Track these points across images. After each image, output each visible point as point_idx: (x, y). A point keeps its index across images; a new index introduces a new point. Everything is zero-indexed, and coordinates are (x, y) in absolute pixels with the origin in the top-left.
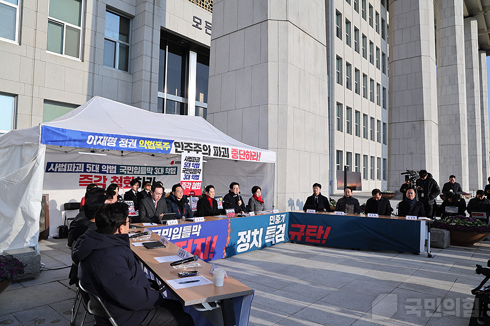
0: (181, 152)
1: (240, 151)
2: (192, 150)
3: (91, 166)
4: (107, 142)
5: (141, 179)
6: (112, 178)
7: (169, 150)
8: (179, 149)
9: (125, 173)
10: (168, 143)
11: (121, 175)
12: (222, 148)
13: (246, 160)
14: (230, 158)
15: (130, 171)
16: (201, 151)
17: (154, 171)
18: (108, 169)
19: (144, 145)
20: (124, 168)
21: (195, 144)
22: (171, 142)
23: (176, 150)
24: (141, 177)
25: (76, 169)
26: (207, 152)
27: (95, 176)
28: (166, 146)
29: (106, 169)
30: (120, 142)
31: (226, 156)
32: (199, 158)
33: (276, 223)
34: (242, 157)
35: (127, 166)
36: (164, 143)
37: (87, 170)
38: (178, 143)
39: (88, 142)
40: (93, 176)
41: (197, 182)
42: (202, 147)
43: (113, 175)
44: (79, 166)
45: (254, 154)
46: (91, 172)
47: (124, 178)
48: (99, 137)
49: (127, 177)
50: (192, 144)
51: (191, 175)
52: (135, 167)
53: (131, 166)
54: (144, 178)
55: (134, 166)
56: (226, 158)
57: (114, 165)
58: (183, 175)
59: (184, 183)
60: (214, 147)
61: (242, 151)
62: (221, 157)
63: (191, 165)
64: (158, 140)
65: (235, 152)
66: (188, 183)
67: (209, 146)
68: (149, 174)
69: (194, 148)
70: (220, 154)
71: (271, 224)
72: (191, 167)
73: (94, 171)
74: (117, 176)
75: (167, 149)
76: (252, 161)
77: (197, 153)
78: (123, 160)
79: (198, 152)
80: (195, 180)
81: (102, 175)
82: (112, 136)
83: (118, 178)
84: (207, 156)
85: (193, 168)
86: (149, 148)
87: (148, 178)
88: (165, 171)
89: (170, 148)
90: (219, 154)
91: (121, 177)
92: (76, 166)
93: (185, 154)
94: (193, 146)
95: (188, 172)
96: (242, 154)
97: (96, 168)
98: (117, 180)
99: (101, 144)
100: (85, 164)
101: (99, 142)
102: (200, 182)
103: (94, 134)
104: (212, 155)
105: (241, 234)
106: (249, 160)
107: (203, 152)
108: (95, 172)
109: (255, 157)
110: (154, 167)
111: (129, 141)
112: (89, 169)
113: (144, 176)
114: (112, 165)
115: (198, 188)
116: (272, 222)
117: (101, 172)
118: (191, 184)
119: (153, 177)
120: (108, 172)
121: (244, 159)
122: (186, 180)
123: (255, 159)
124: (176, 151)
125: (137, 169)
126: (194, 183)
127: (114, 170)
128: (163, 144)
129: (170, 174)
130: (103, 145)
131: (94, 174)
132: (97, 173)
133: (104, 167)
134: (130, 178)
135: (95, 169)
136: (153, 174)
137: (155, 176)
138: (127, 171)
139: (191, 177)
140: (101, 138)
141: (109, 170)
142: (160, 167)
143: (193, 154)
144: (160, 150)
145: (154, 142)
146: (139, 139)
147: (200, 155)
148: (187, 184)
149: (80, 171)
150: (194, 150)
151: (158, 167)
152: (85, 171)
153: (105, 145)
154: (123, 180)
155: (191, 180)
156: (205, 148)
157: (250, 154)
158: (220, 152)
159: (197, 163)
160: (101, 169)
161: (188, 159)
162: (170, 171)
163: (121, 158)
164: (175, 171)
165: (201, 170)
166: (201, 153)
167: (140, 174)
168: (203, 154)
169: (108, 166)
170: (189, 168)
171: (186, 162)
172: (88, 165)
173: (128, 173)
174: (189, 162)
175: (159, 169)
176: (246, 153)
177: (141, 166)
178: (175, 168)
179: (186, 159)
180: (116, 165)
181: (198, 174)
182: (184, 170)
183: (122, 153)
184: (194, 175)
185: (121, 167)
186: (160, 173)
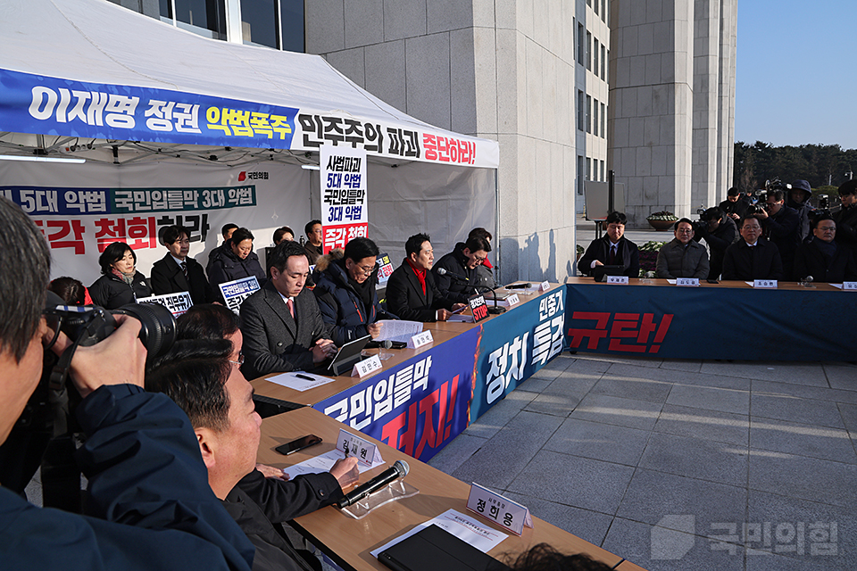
0: (317, 144)
1: (440, 139)
2: (341, 139)
3: (34, 196)
4: (105, 113)
5: (171, 221)
6: (97, 224)
7: (289, 138)
8: (313, 137)
9: (131, 209)
10: (284, 118)
11: (120, 216)
12: (406, 133)
13: (451, 162)
14: (422, 158)
15: (143, 204)
16: (362, 141)
17: (201, 199)
18: (82, 201)
19: (219, 123)
20: (126, 196)
21: (347, 122)
22: (289, 113)
23: (306, 137)
24: (172, 216)
26: (375, 143)
27: (51, 224)
28: (280, 127)
29: (78, 202)
30: (148, 113)
31: (413, 154)
32: (358, 160)
33: (550, 315)
34: (444, 154)
35: (133, 190)
36: (273, 117)
38: (309, 117)
39: (34, 112)
40: (45, 224)
41: (359, 225)
42: (362, 129)
43: (98, 218)
45: (464, 147)
46: (35, 213)
47: (130, 223)
48: (76, 93)
49: (137, 220)
50: (340, 121)
51: (345, 206)
52: (154, 193)
53: (144, 190)
54: (179, 218)
55: (152, 190)
56: (415, 158)
57: (99, 190)
58: (325, 208)
59: (330, 232)
60: (389, 130)
61: (443, 139)
62: (404, 157)
63: (343, 180)
64: (257, 107)
65: (430, 143)
66: (340, 230)
67: (378, 127)
68: (191, 208)
69: (347, 131)
70: (402, 149)
72: (344, 187)
73: (46, 208)
74: (110, 217)
75: (283, 137)
76: (461, 164)
77: (354, 146)
78: (120, 175)
79: (355, 141)
80: (353, 221)
81: (68, 218)
82: (120, 90)
83: (112, 223)
84: (375, 153)
85: (347, 188)
86: (237, 133)
87: (188, 219)
88: (227, 198)
89: (289, 131)
90: (399, 149)
91: (121, 221)
93: (327, 151)
94: (344, 126)
95: (337, 200)
96: (443, 149)
97: (49, 200)
98: (111, 228)
99: (83, 117)
100: (16, 191)
101: (77, 112)
102: (363, 225)
103: (56, 84)
104: (386, 152)
105: (494, 356)
106: (456, 163)
107: (367, 142)
108: (47, 213)
109: (465, 156)
110: (200, 190)
111: (176, 109)
112: (27, 204)
113: (179, 213)
114: (92, 190)
116: (544, 313)
117: (63, 209)
118: (345, 233)
119: (200, 213)
120: (83, 210)
121: (448, 160)
122: (334, 223)
123: (466, 160)
124: (306, 142)
125: (159, 198)
126: (351, 229)
127: (99, 202)
128: (271, 122)
129: (240, 205)
130: (91, 123)
131: (45, 218)
132: (54, 213)
133: (71, 197)
134: (144, 222)
135: (45, 203)
136: (201, 207)
137: (205, 212)
138: (134, 203)
139: (344, 214)
140: (82, 96)
141: (86, 204)
142: (216, 189)
143: (344, 150)
144: (265, 138)
145: (247, 113)
146: (205, 102)
147: (360, 151)
148: (337, 234)
150: (348, 139)
151: (210, 189)
153: (100, 123)
154: (128, 228)
155: (346, 221)
156: (371, 134)
157: (457, 147)
158: (402, 141)
159: (356, 173)
160: (62, 202)
161: (335, 163)
162: (238, 196)
163: (114, 170)
164: (250, 195)
165: (364, 194)
166: (363, 145)
167: (169, 210)
168: (367, 147)
169: (81, 193)
170: (339, 189)
171: (330, 171)
172: (23, 193)
173: (138, 207)
174: (337, 172)
175: (213, 192)
176: (451, 146)
177: (167, 189)
178: (250, 189)
179: (330, 164)
180: (102, 190)
181: (358, 204)
182: (329, 194)
183: (116, 155)
184: (350, 206)
185: (117, 193)
186: (217, 204)
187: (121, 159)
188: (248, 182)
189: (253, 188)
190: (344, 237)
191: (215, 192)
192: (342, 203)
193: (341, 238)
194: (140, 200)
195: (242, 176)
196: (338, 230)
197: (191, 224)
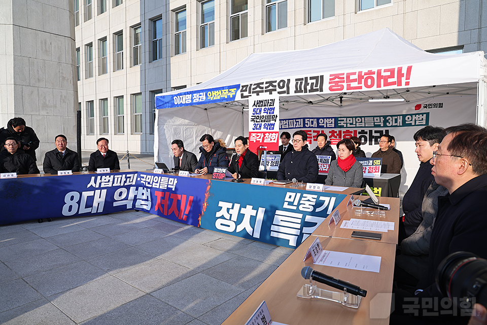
0: (247, 97)
1: (349, 75)
2: (262, 92)
3: (309, 121)
4: (186, 100)
5: (366, 133)
6: (330, 132)
7: (234, 97)
8: (246, 94)
9: (345, 126)
10: (236, 89)
11: (339, 129)
12: (311, 78)
13: (364, 89)
14: (326, 91)
15: (351, 124)
16: (275, 90)
17: (386, 121)
18: (325, 123)
19: (212, 96)
20: (343, 120)
21: (266, 83)
22: (237, 87)
23: (242, 95)
24: (367, 130)
25: (296, 125)
26: (285, 89)
27: (314, 132)
28: (232, 92)
29: (323, 123)
30: (194, 98)
31: (317, 90)
32: (273, 100)
34: (353, 84)
35: (347, 117)
36: (230, 90)
37: (306, 125)
38: (247, 86)
40: (312, 131)
41: (272, 133)
42: (276, 84)
43: (331, 130)
44: (298, 122)
45: (389, 74)
46: (309, 127)
47: (344, 132)
49: (348, 131)
50: (263, 83)
51: (263, 123)
52: (357, 119)
53: (352, 117)
54: (371, 132)
55: (356, 117)
56: (318, 93)
57: (332, 118)
58: (251, 125)
59: (254, 135)
60: (296, 80)
61: (355, 74)
62: (308, 93)
63: (263, 111)
64: (223, 88)
65: (337, 80)
66: (260, 134)
67: (289, 80)
68: (379, 126)
69: (266, 88)
70: (305, 89)
71: (286, 206)
72: (262, 114)
74: (335, 130)
75: (231, 97)
76: (383, 88)
77: (271, 93)
78: (340, 111)
79: (271, 92)
80: (268, 131)
81: (320, 130)
82: (188, 93)
83: (336, 132)
84: (285, 95)
85: (265, 114)
87: (376, 132)
88: (404, 121)
89: (234, 94)
90: (303, 89)
91: (340, 132)
92: (296, 122)
93: (254, 98)
94: (264, 86)
95: (258, 120)
96: (354, 80)
97: (314, 123)
98: (335, 134)
100: (304, 119)
101: (181, 101)
102: (276, 133)
103: (177, 95)
104: (292, 92)
105: (224, 205)
106: (375, 88)
107: (278, 90)
108: (312, 127)
109: (390, 80)
110: (385, 117)
111: (199, 95)
113: (371, 129)
114: (329, 118)
115: (273, 141)
116: (290, 204)
117: (319, 127)
118: (262, 136)
119: (384, 129)
120: (325, 126)
121: (361, 88)
122: (255, 131)
123: (394, 83)
124: (242, 96)
125: (360, 121)
126: (267, 134)
127: (332, 123)
128: (229, 91)
129: (415, 125)
131: (312, 129)
132: (315, 127)
133: (321, 121)
134: (351, 132)
135: (312, 123)
136: (385, 126)
137: (387, 129)
138: (347, 123)
139: (263, 127)
140: (181, 97)
141: (327, 124)
143: (264, 96)
144: (224, 99)
145: (220, 91)
146: (207, 91)
147: (275, 96)
148: (258, 136)
149: (300, 126)
150: (266, 91)
151: (392, 116)
152: (304, 127)
153: (185, 103)
154: (343, 135)
155: (263, 130)
156: (282, 85)
157: (375, 76)
158: (307, 85)
159: (271, 107)
160: (318, 123)
161: (257, 103)
162: (414, 120)
163: (339, 109)
164: (425, 118)
165: (277, 117)
166: (276, 92)
167: (365, 127)
168: (279, 93)
169: (325, 119)
170: (260, 115)
171: (254, 107)
172: (306, 120)
173: (349, 125)
174: (259, 108)
175: (394, 118)
176: (365, 77)
177: (364, 117)
178: (425, 115)
179: (254, 104)
180: (333, 118)
181: (272, 122)
182: (254, 117)
183: (341, 103)
184: (267, 123)
185: (339, 119)
186: (396, 124)
187: (343, 104)
188: (422, 110)
189: (428, 114)
190: (262, 138)
191: (396, 117)
192: (262, 122)
193: (260, 138)
194: (350, 122)
195: (418, 107)
196: (258, 134)
197: (378, 135)
